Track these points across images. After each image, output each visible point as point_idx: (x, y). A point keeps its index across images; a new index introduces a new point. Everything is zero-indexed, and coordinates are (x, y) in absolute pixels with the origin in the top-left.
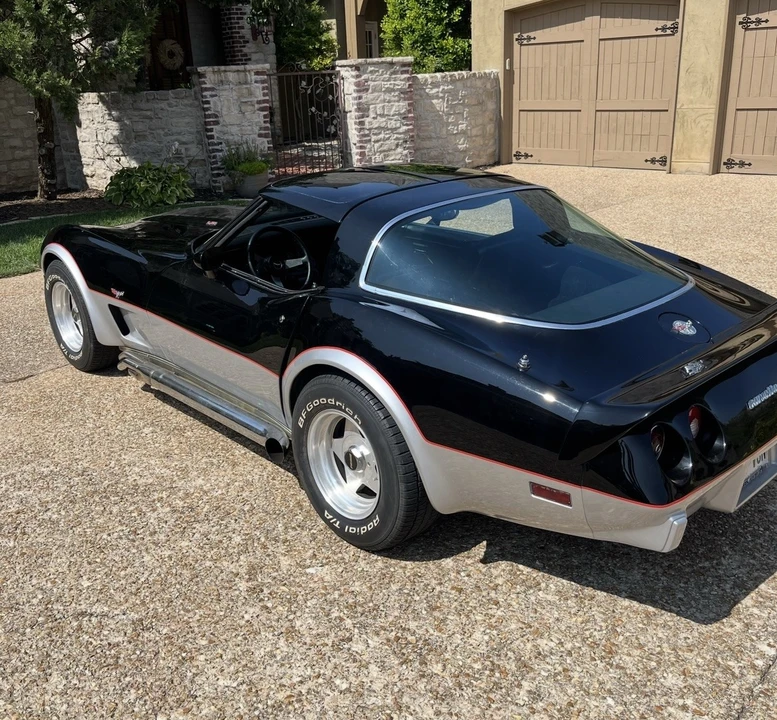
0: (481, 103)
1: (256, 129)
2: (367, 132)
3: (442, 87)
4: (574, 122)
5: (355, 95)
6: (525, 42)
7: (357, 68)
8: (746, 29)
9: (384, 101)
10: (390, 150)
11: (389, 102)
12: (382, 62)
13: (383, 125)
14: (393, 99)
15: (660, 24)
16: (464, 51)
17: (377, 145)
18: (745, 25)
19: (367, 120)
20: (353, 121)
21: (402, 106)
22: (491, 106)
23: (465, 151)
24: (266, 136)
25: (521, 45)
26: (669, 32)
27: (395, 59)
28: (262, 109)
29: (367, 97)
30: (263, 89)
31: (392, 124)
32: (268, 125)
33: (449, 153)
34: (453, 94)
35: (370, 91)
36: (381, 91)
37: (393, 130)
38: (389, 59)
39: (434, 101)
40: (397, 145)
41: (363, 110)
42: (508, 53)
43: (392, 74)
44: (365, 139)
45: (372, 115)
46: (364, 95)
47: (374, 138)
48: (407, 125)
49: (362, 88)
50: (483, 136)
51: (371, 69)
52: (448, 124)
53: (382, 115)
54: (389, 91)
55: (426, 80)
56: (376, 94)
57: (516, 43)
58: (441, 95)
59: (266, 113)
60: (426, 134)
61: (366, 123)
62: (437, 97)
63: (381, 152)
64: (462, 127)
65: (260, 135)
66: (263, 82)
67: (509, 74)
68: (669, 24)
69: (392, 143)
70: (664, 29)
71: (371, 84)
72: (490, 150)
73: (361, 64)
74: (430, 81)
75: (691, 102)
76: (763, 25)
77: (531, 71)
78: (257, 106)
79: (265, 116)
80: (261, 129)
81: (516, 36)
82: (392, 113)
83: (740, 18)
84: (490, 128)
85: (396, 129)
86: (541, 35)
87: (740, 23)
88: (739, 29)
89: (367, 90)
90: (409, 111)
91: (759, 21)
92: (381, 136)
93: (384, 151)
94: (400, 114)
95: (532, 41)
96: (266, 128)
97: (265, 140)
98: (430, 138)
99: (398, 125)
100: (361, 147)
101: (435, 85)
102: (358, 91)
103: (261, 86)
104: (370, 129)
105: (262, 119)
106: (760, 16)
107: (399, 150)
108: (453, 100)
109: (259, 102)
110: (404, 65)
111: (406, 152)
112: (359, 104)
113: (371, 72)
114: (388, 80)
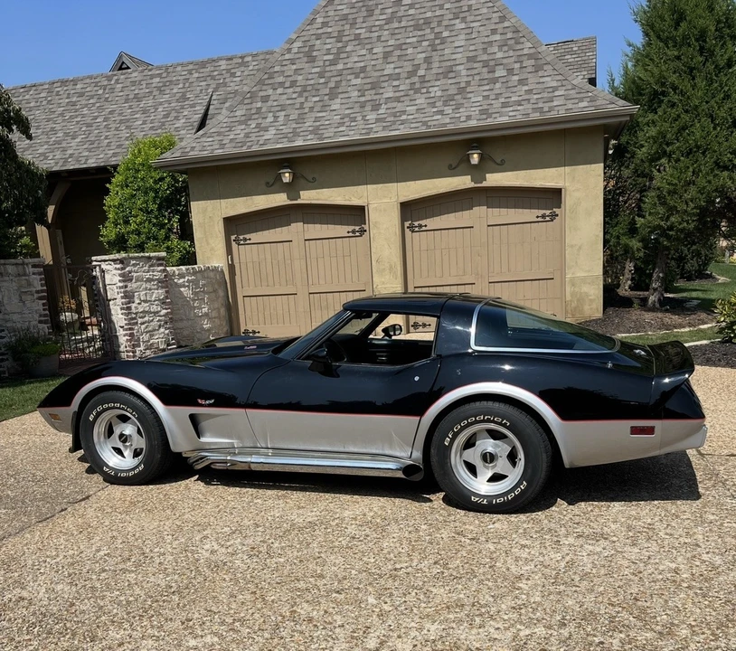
0: (215, 291)
1: (36, 317)
2: (134, 316)
3: (187, 278)
4: (292, 303)
5: (121, 284)
6: (242, 242)
7: (121, 261)
8: (413, 232)
9: (146, 289)
10: (154, 330)
11: (150, 290)
12: (142, 257)
13: (147, 309)
14: (153, 287)
15: (351, 228)
16: (186, 250)
17: (143, 326)
18: (411, 228)
19: (133, 305)
20: (118, 308)
21: (160, 293)
22: (221, 293)
23: (209, 330)
24: (45, 322)
25: (239, 245)
26: (357, 234)
27: (152, 254)
28: (40, 298)
29: (132, 286)
30: (41, 280)
31: (154, 308)
32: (47, 312)
33: (197, 332)
34: (195, 283)
35: (134, 281)
36: (142, 281)
37: (156, 313)
38: (147, 254)
39: (182, 289)
40: (160, 326)
41: (129, 297)
42: (229, 251)
43: (150, 266)
44: (131, 322)
45: (137, 301)
46: (129, 285)
47: (140, 321)
48: (166, 309)
49: (126, 278)
50: (219, 317)
51: (133, 262)
52: (195, 308)
53: (146, 301)
54: (149, 280)
55: (174, 272)
56: (139, 283)
57: (233, 243)
58: (187, 284)
59: (44, 301)
60: (178, 316)
61: (133, 308)
62: (184, 286)
63: (147, 332)
64: (205, 310)
65: (40, 322)
66: (40, 274)
67: (232, 267)
68: (357, 228)
69: (155, 324)
70: (354, 232)
71: (135, 275)
72: (225, 329)
73: (124, 258)
74: (177, 272)
75: (384, 283)
76: (424, 228)
77: (250, 265)
78: (36, 295)
79: (44, 304)
80: (40, 316)
81: (233, 237)
82: (153, 299)
83: (407, 224)
84: (223, 311)
85: (158, 312)
86: (255, 237)
87: (408, 227)
88: (407, 231)
89: (131, 280)
90: (167, 298)
91: (420, 226)
92: (146, 319)
93: (150, 331)
94: (159, 300)
95: (248, 242)
96: (45, 315)
97: (45, 326)
98: (182, 320)
99: (159, 309)
100: (130, 329)
101: (181, 276)
102: (124, 281)
103: (38, 277)
104: (136, 313)
105: (41, 308)
106: (420, 222)
107: (162, 330)
108: (196, 288)
109: (38, 292)
110: (159, 259)
111: (167, 332)
112: (125, 292)
113: (133, 265)
114: (148, 272)
